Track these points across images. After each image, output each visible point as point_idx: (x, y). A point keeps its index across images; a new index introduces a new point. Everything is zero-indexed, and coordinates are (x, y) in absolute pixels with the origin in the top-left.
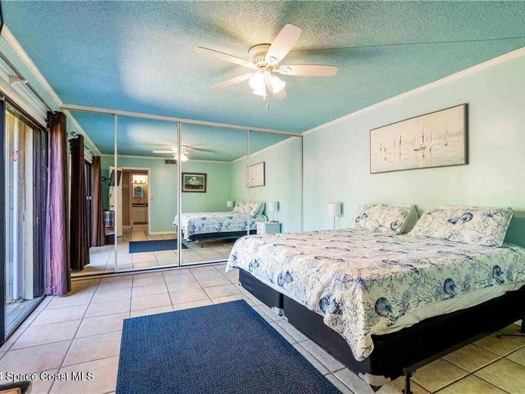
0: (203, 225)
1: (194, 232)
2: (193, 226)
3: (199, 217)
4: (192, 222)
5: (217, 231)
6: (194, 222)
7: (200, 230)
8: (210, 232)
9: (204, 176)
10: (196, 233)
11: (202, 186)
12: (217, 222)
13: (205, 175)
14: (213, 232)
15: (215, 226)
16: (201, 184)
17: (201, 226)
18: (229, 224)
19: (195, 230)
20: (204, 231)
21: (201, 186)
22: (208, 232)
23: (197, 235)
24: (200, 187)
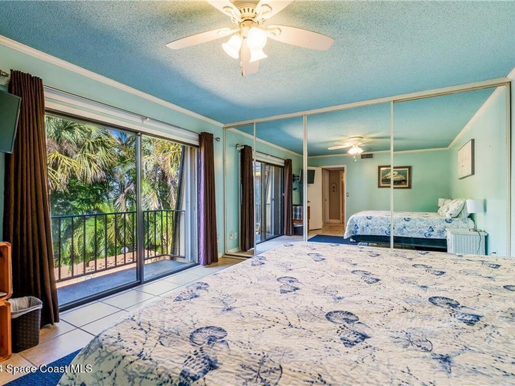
0: (368, 226)
1: (356, 232)
2: (356, 225)
3: (363, 215)
4: (355, 220)
5: (385, 235)
6: (357, 221)
7: (364, 231)
8: (376, 235)
9: (407, 169)
10: (358, 234)
11: (405, 181)
12: (386, 223)
13: (410, 168)
14: (380, 235)
15: (383, 227)
16: (404, 178)
17: (365, 226)
18: (405, 227)
19: (358, 230)
20: (368, 232)
21: (403, 181)
22: (373, 234)
23: (359, 236)
24: (403, 183)
